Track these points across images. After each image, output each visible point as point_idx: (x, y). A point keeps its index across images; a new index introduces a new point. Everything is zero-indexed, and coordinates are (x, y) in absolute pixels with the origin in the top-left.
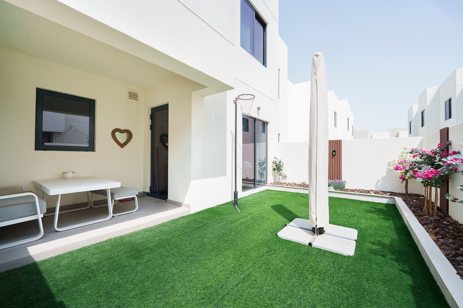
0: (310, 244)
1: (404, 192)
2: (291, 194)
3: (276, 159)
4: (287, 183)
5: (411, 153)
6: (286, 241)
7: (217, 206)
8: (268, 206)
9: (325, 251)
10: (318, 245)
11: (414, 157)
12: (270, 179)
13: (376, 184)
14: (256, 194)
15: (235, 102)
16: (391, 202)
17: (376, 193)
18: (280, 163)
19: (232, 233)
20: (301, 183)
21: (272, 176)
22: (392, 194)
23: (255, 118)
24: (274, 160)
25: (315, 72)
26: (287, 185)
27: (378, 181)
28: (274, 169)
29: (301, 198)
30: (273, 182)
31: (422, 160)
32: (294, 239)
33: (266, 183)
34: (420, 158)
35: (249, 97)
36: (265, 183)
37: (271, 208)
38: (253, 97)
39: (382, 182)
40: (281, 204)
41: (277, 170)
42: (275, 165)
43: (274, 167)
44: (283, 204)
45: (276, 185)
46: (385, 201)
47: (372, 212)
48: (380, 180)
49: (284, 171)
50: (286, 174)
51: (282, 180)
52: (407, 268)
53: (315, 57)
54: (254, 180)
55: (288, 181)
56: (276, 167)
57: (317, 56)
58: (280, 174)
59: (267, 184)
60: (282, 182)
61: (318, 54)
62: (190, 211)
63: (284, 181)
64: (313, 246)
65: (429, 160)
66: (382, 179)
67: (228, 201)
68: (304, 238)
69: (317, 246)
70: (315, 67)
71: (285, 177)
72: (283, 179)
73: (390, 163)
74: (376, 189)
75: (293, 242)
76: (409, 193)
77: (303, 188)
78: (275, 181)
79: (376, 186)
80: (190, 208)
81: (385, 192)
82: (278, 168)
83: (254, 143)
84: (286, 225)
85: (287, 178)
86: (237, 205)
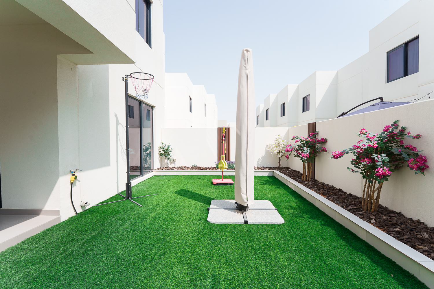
0: (246, 222)
1: (277, 166)
2: (184, 177)
3: (163, 145)
4: (176, 167)
5: (292, 139)
6: (221, 225)
7: (100, 203)
8: (170, 192)
9: (262, 225)
10: (254, 221)
11: (296, 142)
12: (157, 164)
13: (258, 162)
14: (144, 182)
15: (124, 79)
16: (271, 174)
17: (259, 169)
18: (168, 148)
19: (152, 233)
20: (191, 166)
21: (159, 162)
22: (270, 168)
23: (141, 101)
24: (161, 145)
25: (245, 65)
26: (178, 169)
27: (259, 159)
28: (161, 155)
29: (198, 180)
30: (160, 167)
31: (301, 144)
32: (228, 222)
33: (152, 168)
34: (300, 142)
35: (148, 77)
36: (150, 169)
37: (176, 195)
38: (152, 77)
39: (261, 160)
40: (183, 189)
41: (165, 155)
42: (162, 150)
43: (162, 152)
44: (185, 188)
45: (165, 170)
46: (266, 174)
47: (264, 184)
48: (260, 159)
49: (173, 156)
50: (174, 158)
51: (171, 165)
52: (323, 223)
53: (245, 52)
54: (141, 168)
55: (177, 165)
56: (163, 152)
57: (247, 51)
58: (168, 159)
59: (153, 170)
60: (170, 166)
61: (248, 50)
62: (60, 218)
63: (173, 165)
64: (248, 224)
65: (307, 144)
66: (262, 158)
67: (114, 195)
68: (237, 218)
69: (252, 222)
70: (245, 61)
71: (174, 161)
72: (171, 163)
73: (268, 146)
74: (257, 165)
75: (230, 225)
76: (281, 166)
77: (196, 170)
78: (161, 166)
79: (258, 164)
80: (59, 215)
81: (266, 168)
82: (166, 153)
83: (140, 128)
84: (208, 210)
85: (176, 162)
86: (131, 198)
